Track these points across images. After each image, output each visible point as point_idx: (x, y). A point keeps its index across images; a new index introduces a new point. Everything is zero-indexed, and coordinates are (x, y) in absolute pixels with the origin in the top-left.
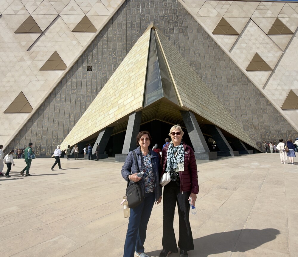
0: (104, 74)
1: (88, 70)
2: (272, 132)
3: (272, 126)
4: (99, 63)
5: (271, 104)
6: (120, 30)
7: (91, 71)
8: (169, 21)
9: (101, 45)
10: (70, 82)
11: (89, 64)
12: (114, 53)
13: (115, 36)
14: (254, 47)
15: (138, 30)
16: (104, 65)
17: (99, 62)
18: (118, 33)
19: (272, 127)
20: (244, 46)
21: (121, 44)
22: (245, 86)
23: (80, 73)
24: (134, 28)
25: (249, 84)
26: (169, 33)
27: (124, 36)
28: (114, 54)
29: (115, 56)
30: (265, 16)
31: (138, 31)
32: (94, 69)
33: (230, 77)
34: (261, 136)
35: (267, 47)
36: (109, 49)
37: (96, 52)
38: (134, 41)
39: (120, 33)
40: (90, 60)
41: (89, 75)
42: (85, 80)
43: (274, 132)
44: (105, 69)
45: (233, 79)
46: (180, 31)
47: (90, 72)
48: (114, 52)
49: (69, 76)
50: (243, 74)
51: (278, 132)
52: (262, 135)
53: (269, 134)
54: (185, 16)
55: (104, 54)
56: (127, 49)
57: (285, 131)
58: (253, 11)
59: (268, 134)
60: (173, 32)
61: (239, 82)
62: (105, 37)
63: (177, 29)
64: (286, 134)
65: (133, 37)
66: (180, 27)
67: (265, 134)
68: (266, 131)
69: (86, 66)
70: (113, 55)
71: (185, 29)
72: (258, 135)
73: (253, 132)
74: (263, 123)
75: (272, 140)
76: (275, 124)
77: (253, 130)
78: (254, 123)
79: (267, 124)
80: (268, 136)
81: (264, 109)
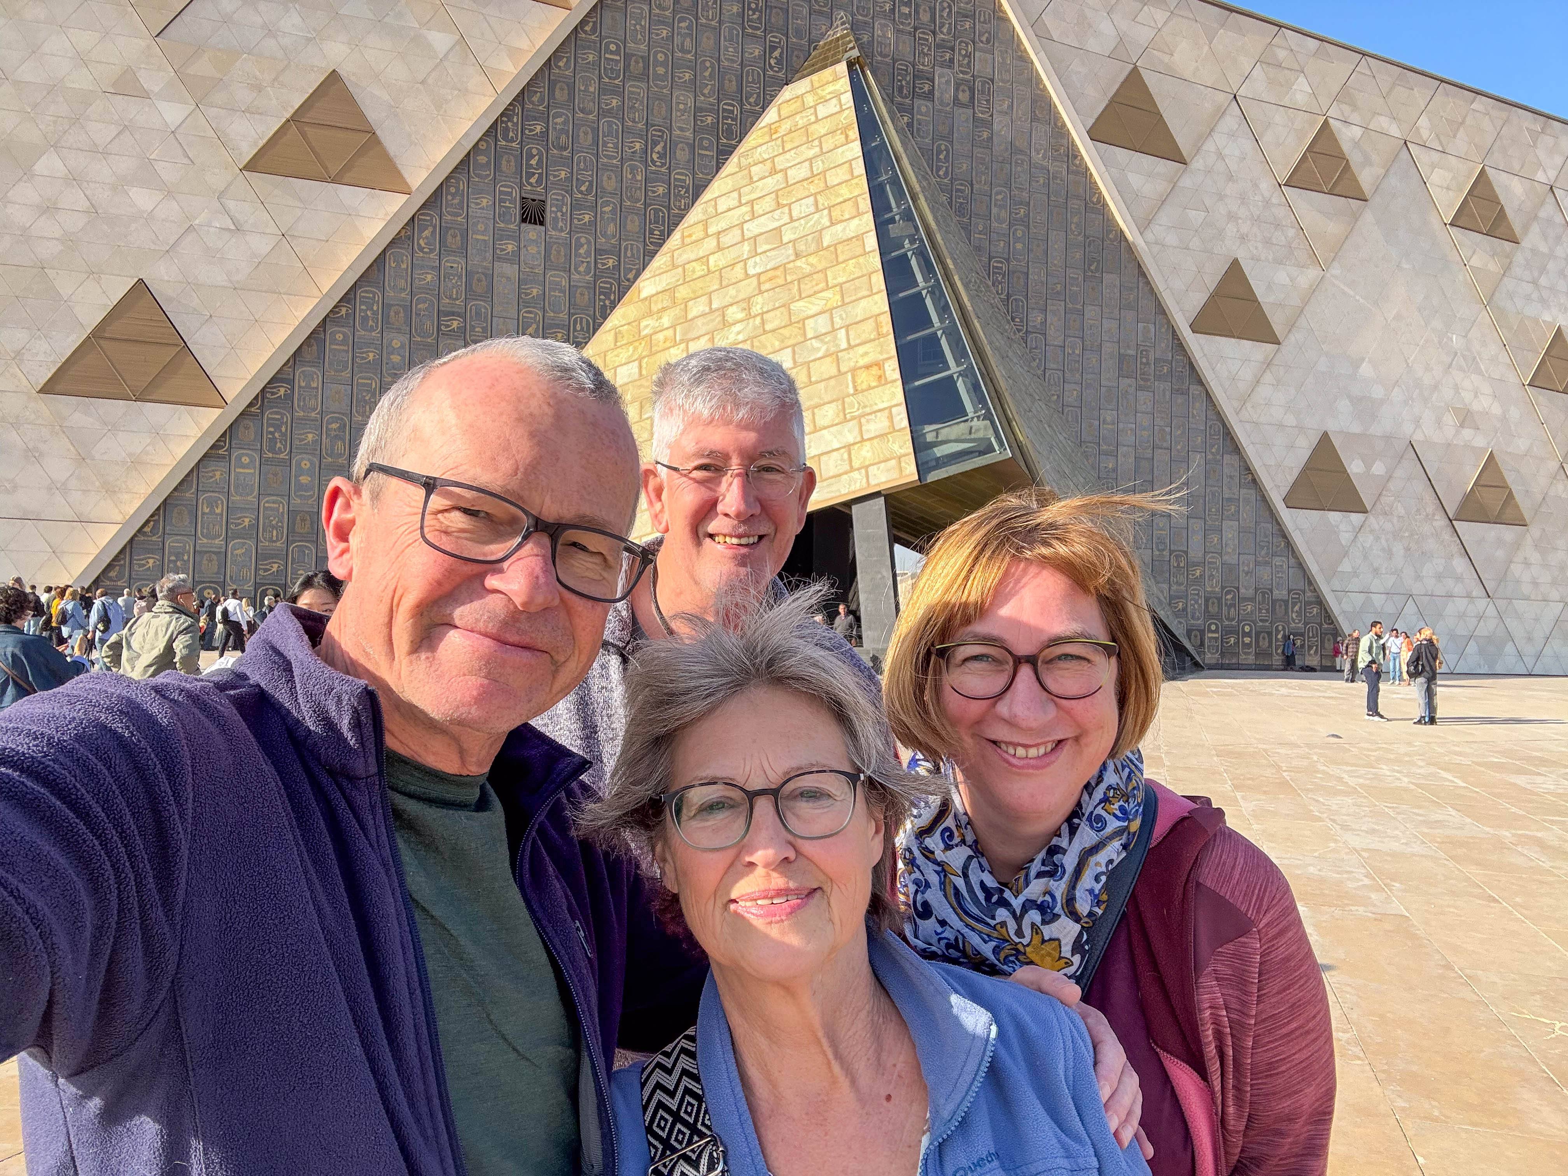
0: (606, 252)
1: (524, 220)
2: (1242, 591)
3: (1246, 569)
4: (581, 192)
5: (1255, 482)
6: (689, 28)
7: (538, 227)
8: (916, 29)
9: (592, 89)
10: (433, 268)
11: (531, 184)
12: (659, 148)
13: (661, 57)
14: (1231, 229)
15: (773, 48)
16: (607, 204)
17: (580, 182)
18: (677, 40)
19: (1247, 573)
20: (1196, 217)
21: (690, 103)
22: (1180, 399)
23: (481, 227)
24: (758, 29)
25: (1195, 389)
26: (914, 95)
27: (708, 64)
28: (655, 156)
29: (663, 164)
30: (1286, 102)
31: (776, 54)
32: (556, 220)
33: (1132, 352)
34: (1206, 606)
35: (1274, 241)
36: (634, 121)
37: (565, 123)
38: (752, 100)
39: (688, 43)
40: (533, 162)
41: (533, 250)
42: (509, 270)
43: (1251, 592)
44: (611, 229)
45: (1141, 363)
46: (961, 96)
47: (532, 231)
48: (655, 143)
49: (426, 233)
50: (1179, 346)
51: (1263, 593)
52: (1211, 602)
53: (1233, 598)
54: (984, 22)
55: (605, 144)
56: (718, 138)
57: (1285, 592)
58: (1246, 65)
59: (1229, 597)
60: (931, 92)
61: (1159, 378)
62: (613, 47)
63: (948, 82)
64: (1286, 602)
65: (747, 81)
66: (962, 72)
67: (1219, 599)
68: (1223, 588)
69: (516, 194)
70: (653, 161)
71: (983, 93)
72: (1197, 602)
73: (1183, 588)
74: (1221, 554)
75: (1239, 622)
76: (1257, 563)
77: (1182, 579)
78: (1191, 554)
79: (1232, 559)
80: (1229, 607)
81: (1229, 499)
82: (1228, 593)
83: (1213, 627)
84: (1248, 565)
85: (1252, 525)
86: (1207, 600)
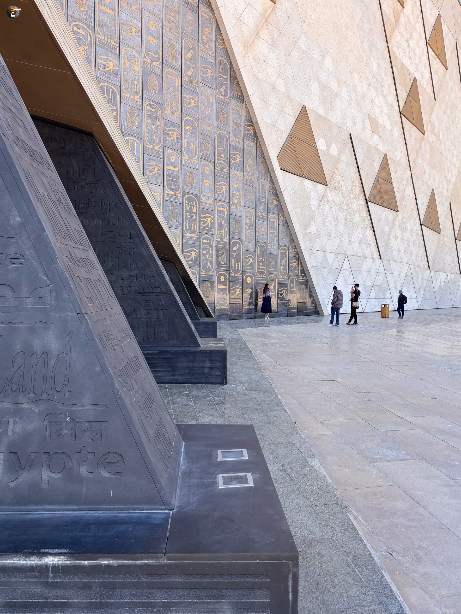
2: (246, 243)
3: (248, 222)
34: (217, 256)
43: (252, 245)
51: (261, 247)
52: (220, 252)
53: (238, 250)
57: (276, 248)
59: (235, 248)
64: (277, 256)
67: (228, 250)
68: (230, 239)
72: (208, 252)
73: (195, 235)
74: (228, 204)
75: (243, 273)
76: (257, 218)
77: (195, 225)
78: (203, 200)
79: (237, 210)
80: (237, 258)
81: (236, 148)
82: (234, 245)
83: (222, 279)
84: (250, 219)
85: (253, 179)
86: (217, 251)
